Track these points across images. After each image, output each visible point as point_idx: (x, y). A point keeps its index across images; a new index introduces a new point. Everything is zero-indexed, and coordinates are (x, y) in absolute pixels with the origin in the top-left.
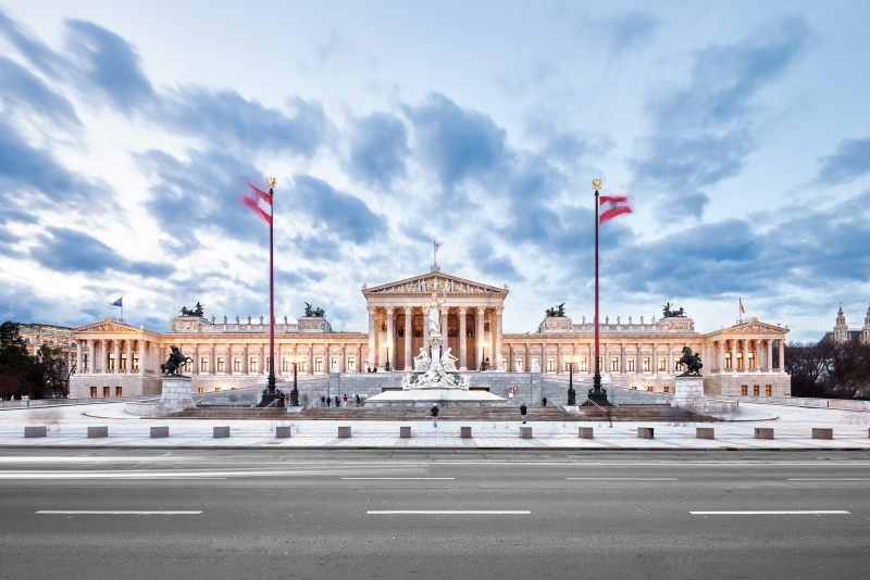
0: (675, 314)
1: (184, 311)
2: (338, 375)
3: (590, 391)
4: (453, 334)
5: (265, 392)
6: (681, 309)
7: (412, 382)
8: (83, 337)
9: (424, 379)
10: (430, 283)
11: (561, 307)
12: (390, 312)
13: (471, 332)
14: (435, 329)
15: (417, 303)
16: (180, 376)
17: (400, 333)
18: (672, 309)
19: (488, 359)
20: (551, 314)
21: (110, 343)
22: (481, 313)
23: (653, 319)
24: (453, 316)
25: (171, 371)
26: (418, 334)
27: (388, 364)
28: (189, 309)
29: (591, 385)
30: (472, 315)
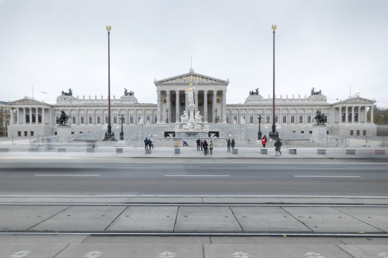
0: (317, 93)
1: (63, 93)
2: (142, 125)
3: (270, 133)
4: (201, 104)
5: (106, 134)
6: (320, 91)
7: (180, 129)
8: (14, 106)
9: (186, 127)
10: (189, 78)
11: (257, 90)
12: (168, 93)
13: (210, 103)
14: (192, 102)
15: (182, 88)
16: (65, 125)
17: (173, 103)
18: (315, 91)
19: (218, 117)
20: (252, 93)
21: (27, 110)
22: (215, 93)
23: (305, 96)
24: (201, 95)
25: (61, 123)
26: (183, 104)
27: (167, 120)
28: (65, 92)
29: (271, 130)
30: (210, 94)
